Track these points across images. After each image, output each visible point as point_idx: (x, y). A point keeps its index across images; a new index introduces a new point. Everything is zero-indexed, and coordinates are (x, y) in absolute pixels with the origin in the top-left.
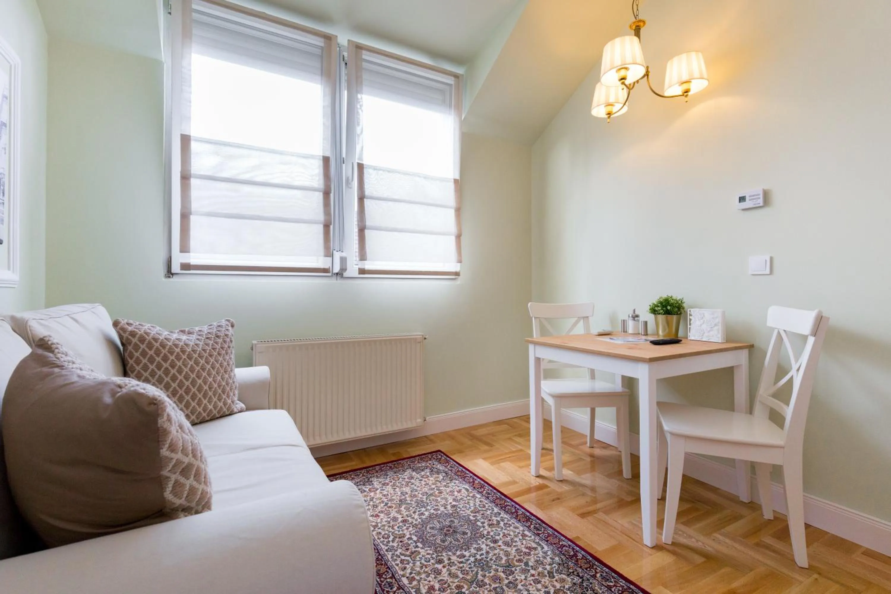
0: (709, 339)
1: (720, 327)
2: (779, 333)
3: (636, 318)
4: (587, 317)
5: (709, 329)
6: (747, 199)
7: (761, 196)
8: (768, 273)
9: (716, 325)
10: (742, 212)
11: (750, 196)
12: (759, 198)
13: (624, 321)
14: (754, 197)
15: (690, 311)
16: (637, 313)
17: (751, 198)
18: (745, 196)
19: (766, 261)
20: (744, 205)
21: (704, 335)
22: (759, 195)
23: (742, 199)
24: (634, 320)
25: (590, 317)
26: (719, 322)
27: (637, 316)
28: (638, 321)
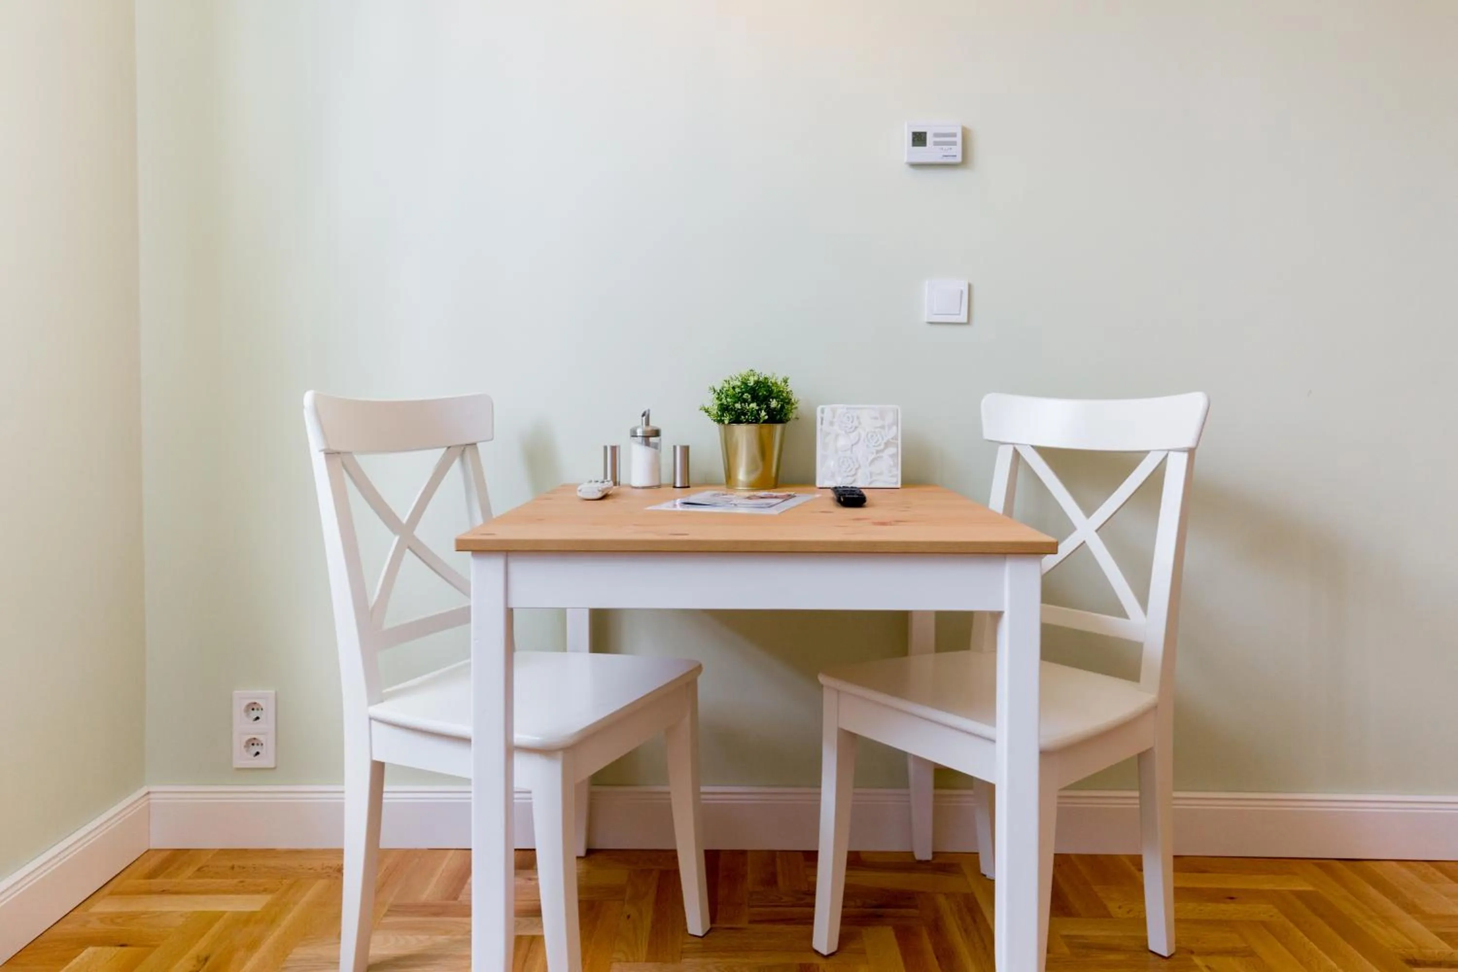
0: (871, 483)
1: (895, 450)
2: (1017, 454)
3: (653, 440)
4: (475, 444)
5: (871, 457)
6: (930, 139)
7: (959, 139)
8: (965, 320)
9: (887, 445)
10: (911, 170)
11: (936, 135)
12: (954, 143)
13: (614, 449)
14: (944, 139)
15: (823, 411)
16: (654, 424)
17: (938, 139)
18: (925, 133)
19: (962, 292)
20: (922, 154)
21: (860, 472)
22: (954, 135)
23: (919, 139)
24: (648, 444)
25: (479, 445)
26: (895, 438)
27: (657, 433)
28: (656, 446)
